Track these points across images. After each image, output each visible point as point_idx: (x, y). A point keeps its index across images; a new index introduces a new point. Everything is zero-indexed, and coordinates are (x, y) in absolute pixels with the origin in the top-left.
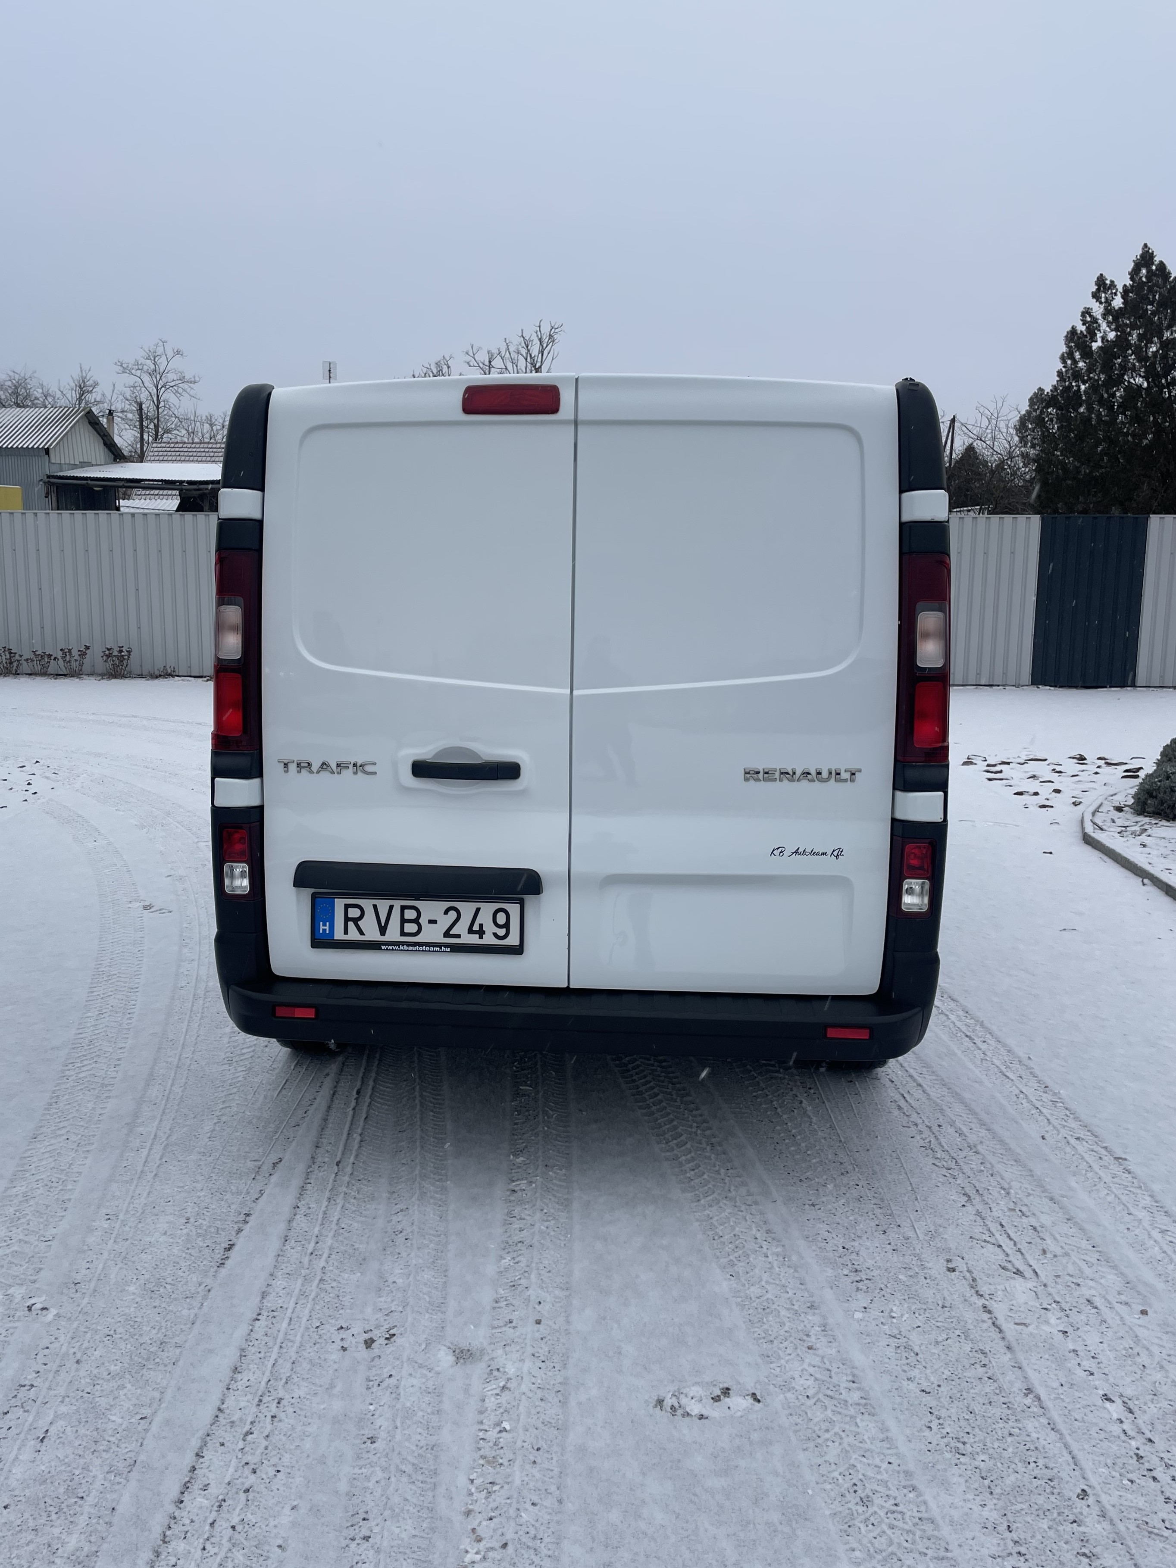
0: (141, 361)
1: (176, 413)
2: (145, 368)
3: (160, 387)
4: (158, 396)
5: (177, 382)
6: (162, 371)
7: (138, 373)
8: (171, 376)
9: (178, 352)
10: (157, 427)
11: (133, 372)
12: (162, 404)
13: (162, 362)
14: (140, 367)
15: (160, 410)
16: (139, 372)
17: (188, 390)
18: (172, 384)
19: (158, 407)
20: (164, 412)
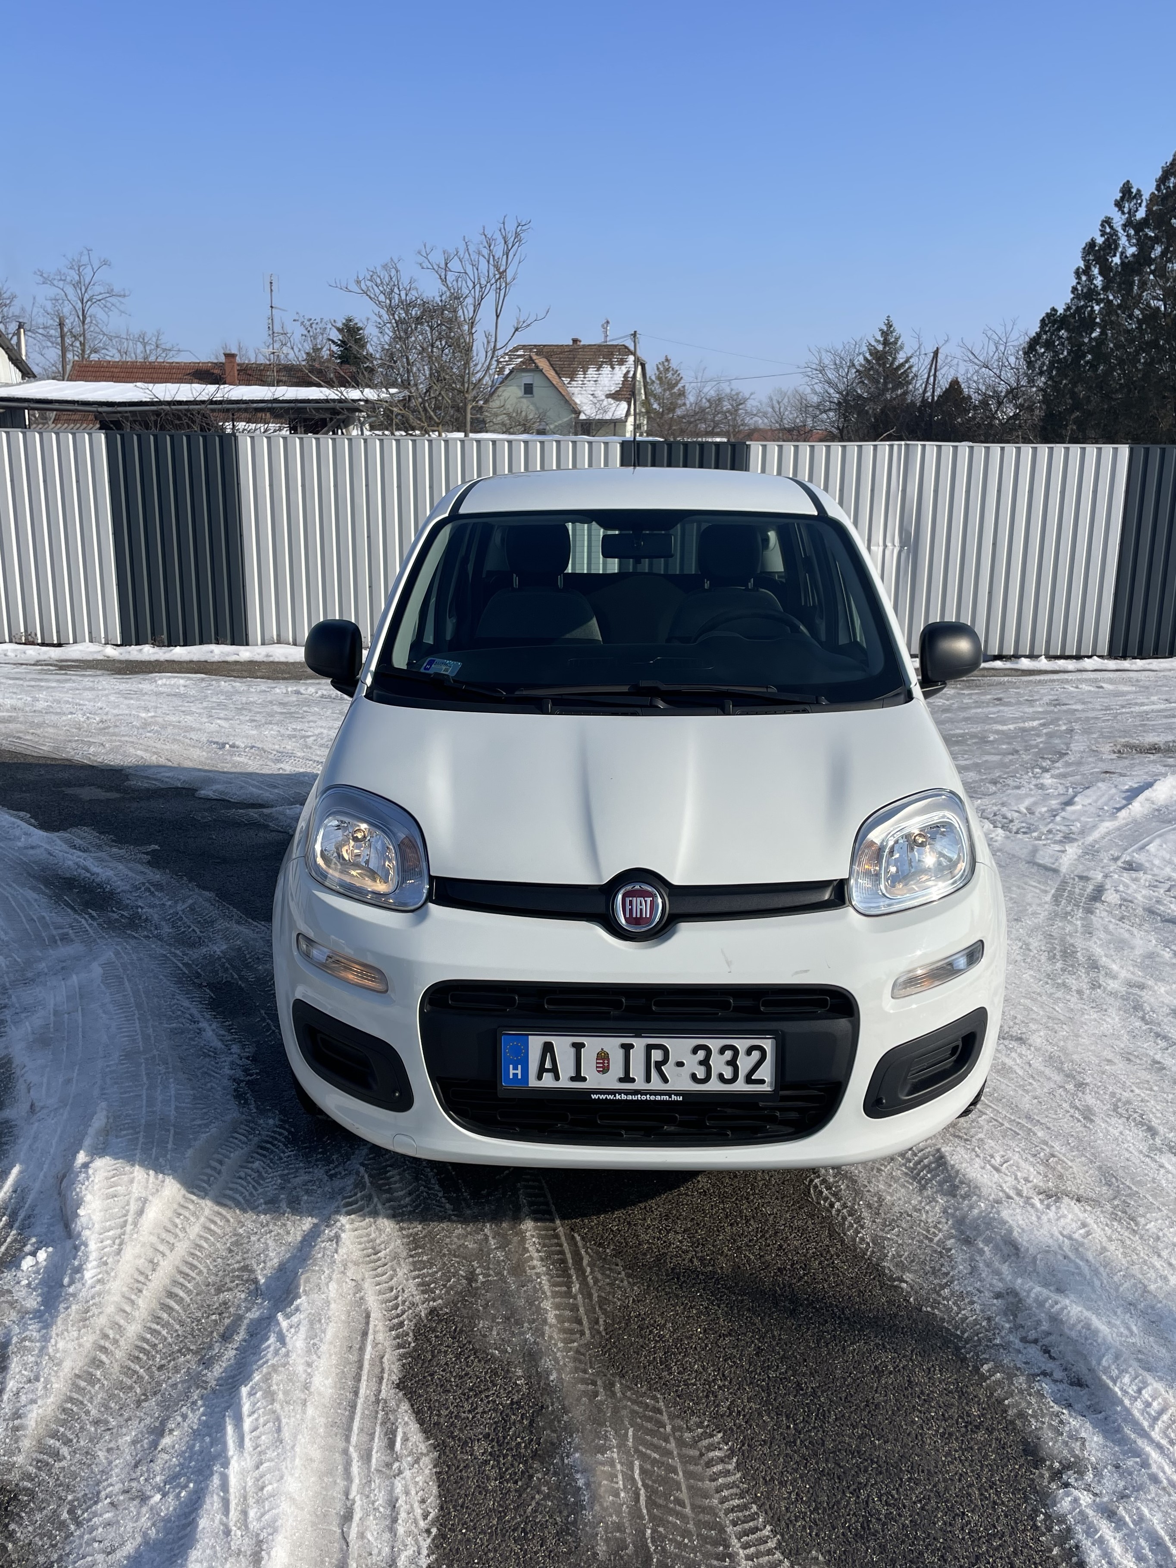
0: (64, 270)
1: (104, 329)
2: (69, 278)
3: (85, 300)
4: (83, 311)
5: (105, 296)
6: (87, 282)
8: (98, 289)
10: (83, 344)
11: (55, 282)
12: (88, 320)
13: (87, 272)
14: (63, 278)
15: (86, 327)
16: (61, 283)
17: (118, 304)
18: (100, 297)
19: (83, 322)
20: (91, 329)
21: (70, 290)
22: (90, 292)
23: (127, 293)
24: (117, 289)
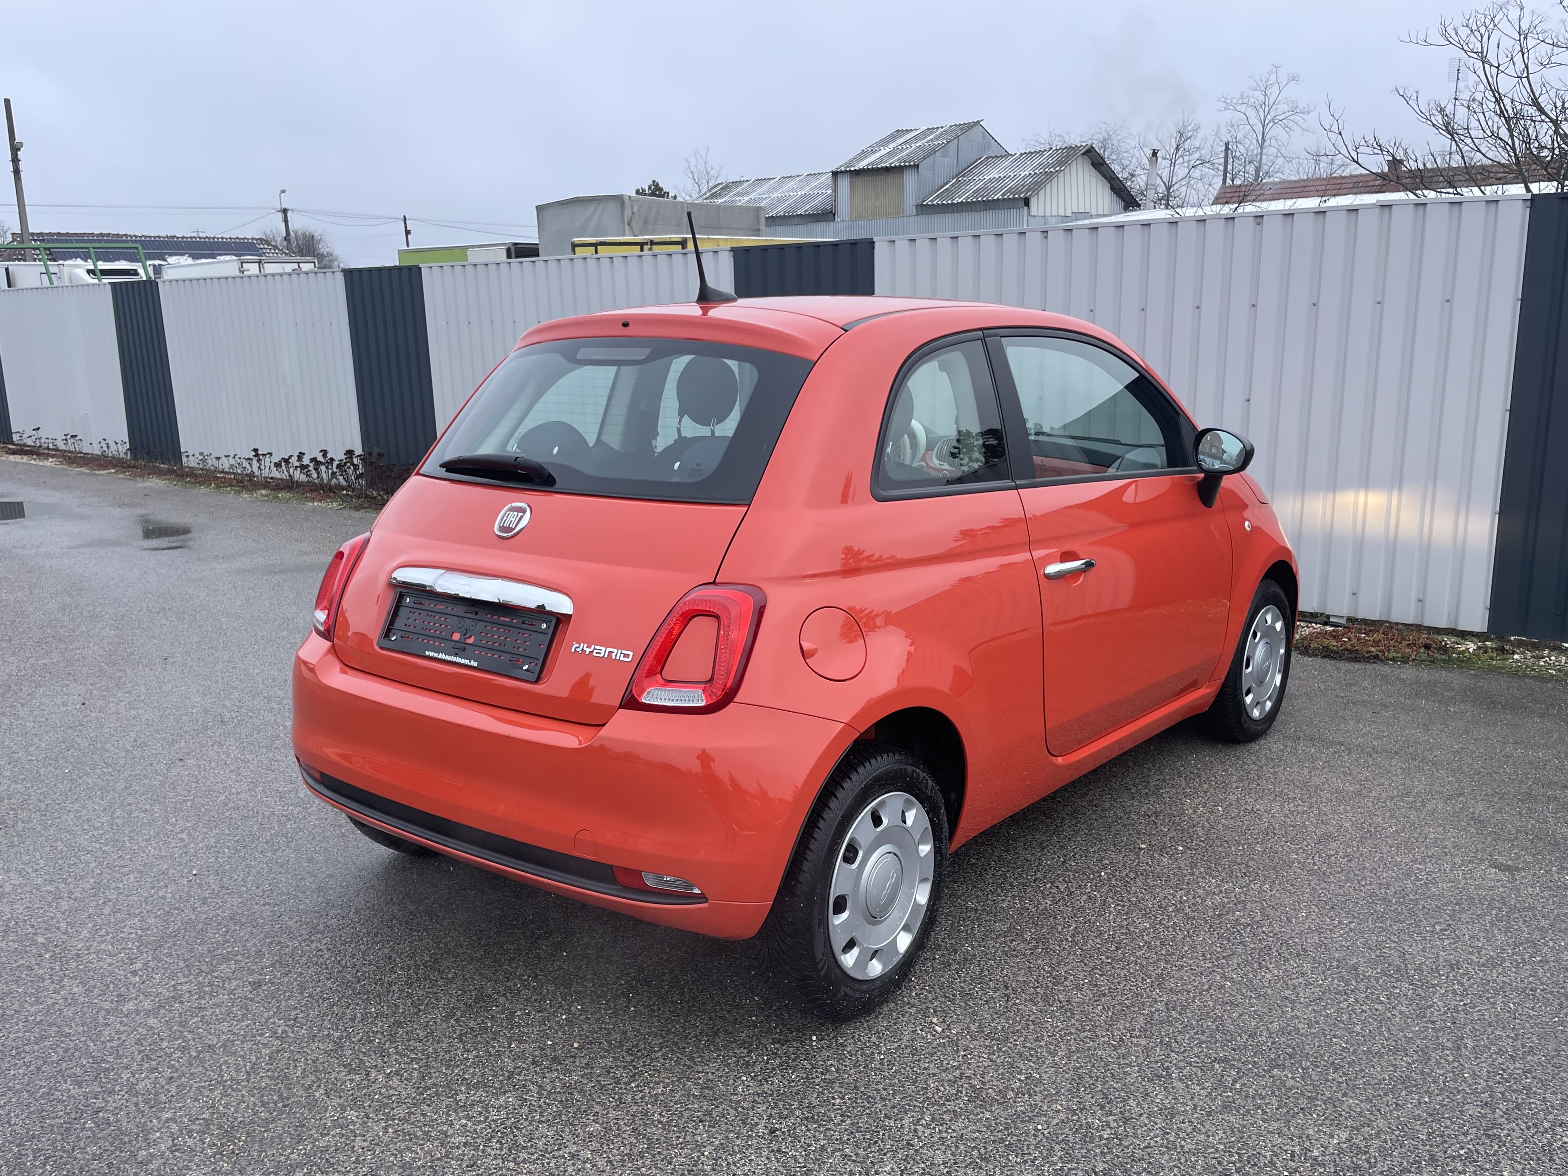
0: (1251, 93)
1: (1283, 151)
2: (1252, 100)
3: (1267, 122)
4: (1263, 134)
5: (1288, 114)
6: (1271, 103)
7: (1243, 108)
8: (1283, 107)
9: (1294, 78)
10: (1258, 170)
11: (1238, 107)
12: (1267, 143)
13: (1274, 91)
14: (1245, 101)
15: (1264, 151)
16: (1244, 106)
17: (1301, 122)
18: (1280, 118)
19: (1262, 147)
20: (1270, 151)
21: (1251, 113)
22: (1272, 113)
23: (1312, 107)
24: (1302, 106)
